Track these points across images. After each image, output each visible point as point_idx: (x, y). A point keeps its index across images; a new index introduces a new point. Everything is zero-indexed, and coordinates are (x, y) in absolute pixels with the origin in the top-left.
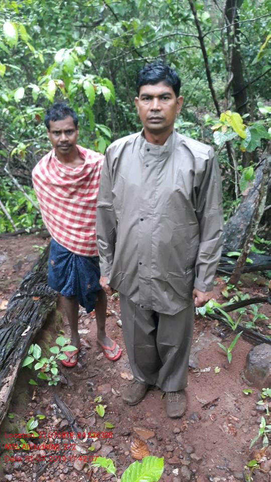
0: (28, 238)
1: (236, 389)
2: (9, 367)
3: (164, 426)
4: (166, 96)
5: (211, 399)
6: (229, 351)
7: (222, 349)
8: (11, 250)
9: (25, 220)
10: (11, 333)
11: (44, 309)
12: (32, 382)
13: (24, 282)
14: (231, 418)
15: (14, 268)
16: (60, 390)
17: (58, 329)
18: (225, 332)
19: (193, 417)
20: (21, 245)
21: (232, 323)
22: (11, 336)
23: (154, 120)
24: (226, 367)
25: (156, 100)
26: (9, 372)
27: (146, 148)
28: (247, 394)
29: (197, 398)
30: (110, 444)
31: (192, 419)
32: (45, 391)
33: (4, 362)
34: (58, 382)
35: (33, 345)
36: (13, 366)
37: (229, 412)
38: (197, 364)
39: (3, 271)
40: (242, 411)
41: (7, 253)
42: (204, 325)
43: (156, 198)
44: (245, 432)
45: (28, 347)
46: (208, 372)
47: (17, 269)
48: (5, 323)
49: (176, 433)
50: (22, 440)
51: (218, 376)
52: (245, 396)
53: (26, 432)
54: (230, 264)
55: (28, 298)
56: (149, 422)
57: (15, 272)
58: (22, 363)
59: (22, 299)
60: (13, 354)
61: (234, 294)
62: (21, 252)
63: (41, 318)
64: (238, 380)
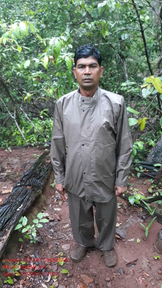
0: (32, 149)
1: (150, 254)
2: (5, 230)
3: (100, 275)
4: (94, 65)
5: (132, 259)
6: (147, 229)
7: (143, 227)
8: (22, 156)
9: (33, 138)
10: (10, 208)
11: (34, 194)
12: (21, 240)
13: (24, 176)
14: (144, 274)
15: (22, 168)
16: (38, 246)
17: (42, 206)
18: (146, 216)
19: (119, 271)
20: (28, 153)
21: (151, 210)
22: (10, 210)
23: (86, 81)
24: (144, 239)
25: (87, 68)
26: (5, 233)
27: (82, 100)
28: (156, 258)
29: (124, 259)
30: (64, 284)
31: (119, 272)
32: (28, 246)
33: (3, 227)
34: (37, 241)
35: (22, 217)
36: (8, 230)
37: (143, 270)
38: (126, 236)
39: (15, 169)
40: (152, 270)
41: (18, 158)
42: (133, 210)
43: (91, 130)
44: (152, 284)
45: (19, 218)
46: (132, 242)
47: (23, 168)
48: (8, 202)
49: (108, 281)
50: (9, 277)
51: (138, 245)
52: (155, 260)
53: (12, 272)
54: (155, 171)
55: (24, 187)
56: (91, 272)
57: (21, 170)
58: (14, 228)
59: (21, 187)
60: (10, 222)
61: (156, 191)
62: (27, 158)
63: (31, 200)
64: (151, 249)
